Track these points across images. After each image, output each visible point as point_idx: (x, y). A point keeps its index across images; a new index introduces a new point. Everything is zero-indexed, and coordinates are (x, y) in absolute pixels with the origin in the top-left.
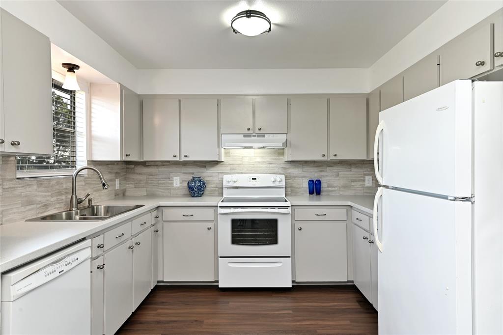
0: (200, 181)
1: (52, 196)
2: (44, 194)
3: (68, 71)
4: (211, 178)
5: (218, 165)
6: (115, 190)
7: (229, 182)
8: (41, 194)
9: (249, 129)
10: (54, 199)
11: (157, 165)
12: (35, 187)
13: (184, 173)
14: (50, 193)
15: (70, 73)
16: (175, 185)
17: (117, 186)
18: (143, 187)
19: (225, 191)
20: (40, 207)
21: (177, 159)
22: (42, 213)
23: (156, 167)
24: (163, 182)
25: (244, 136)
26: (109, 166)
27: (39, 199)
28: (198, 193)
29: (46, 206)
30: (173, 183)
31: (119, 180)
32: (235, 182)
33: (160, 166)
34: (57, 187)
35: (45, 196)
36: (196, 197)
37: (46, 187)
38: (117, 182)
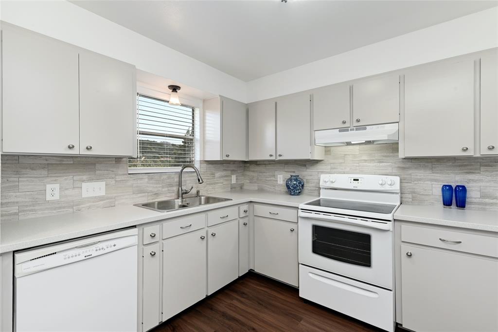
0: (296, 180)
1: (163, 187)
2: (155, 186)
3: (172, 91)
4: (310, 178)
5: (318, 164)
6: (231, 184)
7: (325, 182)
8: (151, 185)
9: (344, 122)
10: (166, 189)
11: (265, 164)
12: (147, 180)
13: (286, 171)
14: (161, 185)
15: (174, 93)
16: (279, 182)
17: (234, 181)
18: (255, 183)
19: (322, 191)
20: (151, 195)
21: (273, 158)
22: (153, 199)
23: (264, 166)
24: (269, 179)
25: (340, 131)
26: (224, 165)
27: (150, 189)
28: (294, 191)
29: (157, 194)
30: (277, 181)
31: (235, 176)
32: (332, 182)
33: (268, 164)
34: (168, 181)
35: (156, 187)
36: (293, 195)
37: (157, 181)
38: (234, 178)
